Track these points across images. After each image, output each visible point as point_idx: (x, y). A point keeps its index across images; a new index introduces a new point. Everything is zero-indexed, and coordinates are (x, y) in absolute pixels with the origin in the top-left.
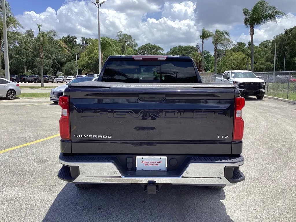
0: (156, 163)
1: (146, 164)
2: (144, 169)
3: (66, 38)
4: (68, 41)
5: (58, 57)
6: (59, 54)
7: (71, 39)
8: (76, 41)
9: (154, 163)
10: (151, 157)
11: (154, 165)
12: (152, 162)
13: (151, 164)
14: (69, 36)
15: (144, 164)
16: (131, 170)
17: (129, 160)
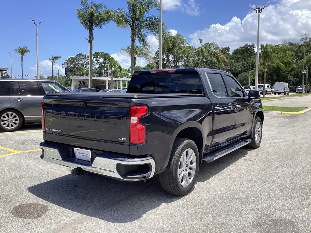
0: (86, 155)
1: (80, 154)
2: (80, 159)
3: (244, 47)
4: (246, 50)
5: (233, 67)
6: (234, 64)
7: (249, 48)
8: (254, 49)
9: (85, 155)
10: (82, 149)
11: (85, 156)
12: (84, 154)
13: (83, 155)
14: (246, 45)
15: (79, 154)
16: (72, 157)
17: (71, 150)
